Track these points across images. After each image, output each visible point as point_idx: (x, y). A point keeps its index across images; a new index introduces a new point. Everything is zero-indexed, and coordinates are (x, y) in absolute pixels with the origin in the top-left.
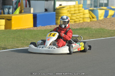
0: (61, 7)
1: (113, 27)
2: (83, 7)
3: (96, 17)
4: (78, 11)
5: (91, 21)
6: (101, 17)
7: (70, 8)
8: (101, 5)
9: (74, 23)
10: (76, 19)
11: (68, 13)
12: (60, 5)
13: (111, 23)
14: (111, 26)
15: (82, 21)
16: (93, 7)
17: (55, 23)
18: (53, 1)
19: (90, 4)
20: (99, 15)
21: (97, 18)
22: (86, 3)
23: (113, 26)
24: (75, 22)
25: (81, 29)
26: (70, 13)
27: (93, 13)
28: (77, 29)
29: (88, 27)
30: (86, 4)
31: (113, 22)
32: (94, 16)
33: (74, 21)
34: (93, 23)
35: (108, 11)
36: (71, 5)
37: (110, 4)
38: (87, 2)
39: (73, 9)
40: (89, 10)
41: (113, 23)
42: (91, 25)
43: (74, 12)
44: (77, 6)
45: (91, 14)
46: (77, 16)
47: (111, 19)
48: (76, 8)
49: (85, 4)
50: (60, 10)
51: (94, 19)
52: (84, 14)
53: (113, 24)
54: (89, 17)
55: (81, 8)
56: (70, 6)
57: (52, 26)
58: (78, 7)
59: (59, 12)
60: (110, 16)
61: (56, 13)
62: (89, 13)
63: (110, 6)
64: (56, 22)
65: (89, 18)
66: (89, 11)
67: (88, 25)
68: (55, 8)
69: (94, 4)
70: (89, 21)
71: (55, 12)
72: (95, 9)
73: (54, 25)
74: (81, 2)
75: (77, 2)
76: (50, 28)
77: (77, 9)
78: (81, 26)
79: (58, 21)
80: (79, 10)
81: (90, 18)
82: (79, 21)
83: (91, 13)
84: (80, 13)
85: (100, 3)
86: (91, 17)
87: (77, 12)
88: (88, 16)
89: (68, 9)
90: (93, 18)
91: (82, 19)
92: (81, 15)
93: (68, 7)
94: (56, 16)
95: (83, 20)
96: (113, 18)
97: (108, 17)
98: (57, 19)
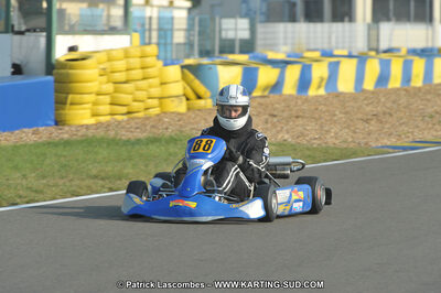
0: (73, 55)
1: (274, 130)
2: (158, 57)
3: (209, 94)
4: (140, 71)
5: (189, 109)
7: (109, 60)
8: (228, 47)
9: (125, 117)
10: (135, 101)
11: (104, 79)
12: (72, 49)
13: (267, 116)
14: (269, 125)
15: (156, 111)
16: (197, 56)
17: (53, 117)
18: (44, 34)
19: (185, 44)
22: (169, 41)
23: (274, 125)
24: (129, 113)
25: (154, 140)
26: (109, 81)
27: (197, 77)
28: (138, 141)
29: (181, 132)
30: (172, 44)
31: (275, 113)
32: (202, 89)
33: (124, 110)
34: (198, 118)
35: (257, 69)
36: (112, 50)
37: (259, 42)
38: (172, 37)
39: (121, 65)
40: (183, 67)
41: (275, 116)
42: (193, 124)
43: (124, 73)
44: (136, 52)
45: (189, 84)
46: (138, 89)
47: (268, 100)
48: (131, 60)
49: (165, 44)
50: (72, 68)
51: (202, 102)
52: (162, 84)
53: (275, 120)
54: (184, 95)
55: (151, 60)
56: (108, 52)
57: (41, 129)
58: (139, 54)
59: (68, 74)
60: (265, 89)
61: (56, 81)
62: (184, 78)
63: (260, 50)
64: (56, 115)
65: (184, 99)
66: (183, 72)
67: (181, 126)
68: (53, 61)
69: (200, 45)
70: (182, 108)
71: (50, 78)
72: (205, 61)
73: (49, 128)
74: (150, 38)
75: (136, 36)
76: (34, 138)
77: (136, 62)
78: (154, 130)
79: (64, 109)
80: (143, 68)
81: (188, 99)
82: (147, 109)
83: (191, 77)
84: (150, 80)
85: (221, 39)
86: (192, 95)
87: (137, 73)
88: (181, 92)
89: (99, 63)
90: (199, 97)
91: (156, 102)
92: (150, 87)
93: (103, 57)
94: (56, 91)
95: (161, 105)
96: (274, 97)
97: (254, 94)
98: (61, 103)
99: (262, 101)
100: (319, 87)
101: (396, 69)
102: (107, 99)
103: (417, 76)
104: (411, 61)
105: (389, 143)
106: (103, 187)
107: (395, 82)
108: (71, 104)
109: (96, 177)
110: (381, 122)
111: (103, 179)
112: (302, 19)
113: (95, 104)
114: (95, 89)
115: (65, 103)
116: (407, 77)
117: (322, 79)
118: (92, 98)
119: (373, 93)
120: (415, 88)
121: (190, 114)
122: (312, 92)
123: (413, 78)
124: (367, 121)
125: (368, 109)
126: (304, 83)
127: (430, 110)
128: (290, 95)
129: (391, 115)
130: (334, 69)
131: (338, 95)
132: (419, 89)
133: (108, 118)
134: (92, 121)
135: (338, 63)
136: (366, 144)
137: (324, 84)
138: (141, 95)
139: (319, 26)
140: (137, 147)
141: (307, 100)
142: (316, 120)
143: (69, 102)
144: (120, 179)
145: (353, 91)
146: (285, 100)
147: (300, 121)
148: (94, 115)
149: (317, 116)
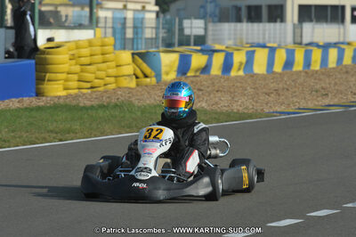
0: (51, 44)
3: (153, 74)
4: (100, 56)
5: (138, 85)
6: (167, 74)
7: (78, 48)
9: (89, 91)
10: (96, 78)
11: (74, 62)
12: (50, 40)
15: (113, 86)
17: (34, 90)
20: (164, 69)
21: (158, 76)
24: (92, 88)
25: (102, 107)
26: (76, 64)
27: (145, 61)
28: (92, 107)
29: (128, 101)
31: (202, 88)
32: (148, 70)
33: (89, 85)
34: (143, 92)
35: (190, 56)
36: (79, 41)
39: (86, 51)
40: (133, 54)
41: (201, 90)
42: (139, 96)
43: (88, 58)
44: (97, 42)
45: (138, 67)
46: (98, 70)
47: (198, 79)
48: (94, 48)
50: (48, 54)
51: (148, 80)
52: (117, 66)
54: (134, 74)
55: (109, 49)
56: (76, 42)
57: (25, 99)
58: (100, 44)
59: (45, 59)
60: (197, 71)
61: (36, 64)
62: (134, 61)
63: (209, 43)
64: (37, 89)
65: (134, 77)
66: (133, 57)
67: (130, 97)
70: (133, 84)
71: (33, 61)
73: (31, 98)
76: (18, 105)
77: (97, 49)
78: (109, 100)
79: (42, 84)
80: (103, 54)
81: (137, 78)
82: (105, 85)
83: (140, 61)
84: (108, 63)
86: (140, 74)
87: (98, 58)
88: (131, 72)
89: (70, 50)
90: (146, 76)
91: (112, 79)
92: (109, 68)
93: (72, 45)
94: (37, 71)
95: (116, 82)
96: (204, 76)
97: (189, 74)
98: (40, 80)
99: (194, 79)
100: (239, 69)
101: (299, 56)
102: (76, 77)
103: (316, 61)
104: (311, 51)
105: (279, 110)
106: (54, 138)
107: (299, 66)
108: (49, 80)
109: (52, 131)
110: (279, 95)
111: (56, 133)
112: (245, 20)
113: (66, 80)
114: (67, 70)
115: (44, 80)
116: (308, 63)
117: (241, 63)
118: (64, 76)
119: (280, 74)
120: (313, 71)
121: (138, 88)
122: (233, 73)
123: (312, 63)
124: (268, 94)
125: (272, 85)
126: (227, 66)
127: (318, 87)
128: (216, 76)
129: (288, 90)
130: (250, 56)
131: (253, 76)
132: (317, 71)
133: (76, 91)
134: (63, 93)
135: (254, 51)
136: (262, 110)
137: (242, 67)
138: (101, 74)
139: (256, 26)
140: (89, 111)
141: (228, 79)
142: (231, 93)
143: (47, 78)
144: (69, 133)
145: (265, 73)
146: (211, 79)
147: (219, 94)
148: (65, 89)
149: (232, 90)
